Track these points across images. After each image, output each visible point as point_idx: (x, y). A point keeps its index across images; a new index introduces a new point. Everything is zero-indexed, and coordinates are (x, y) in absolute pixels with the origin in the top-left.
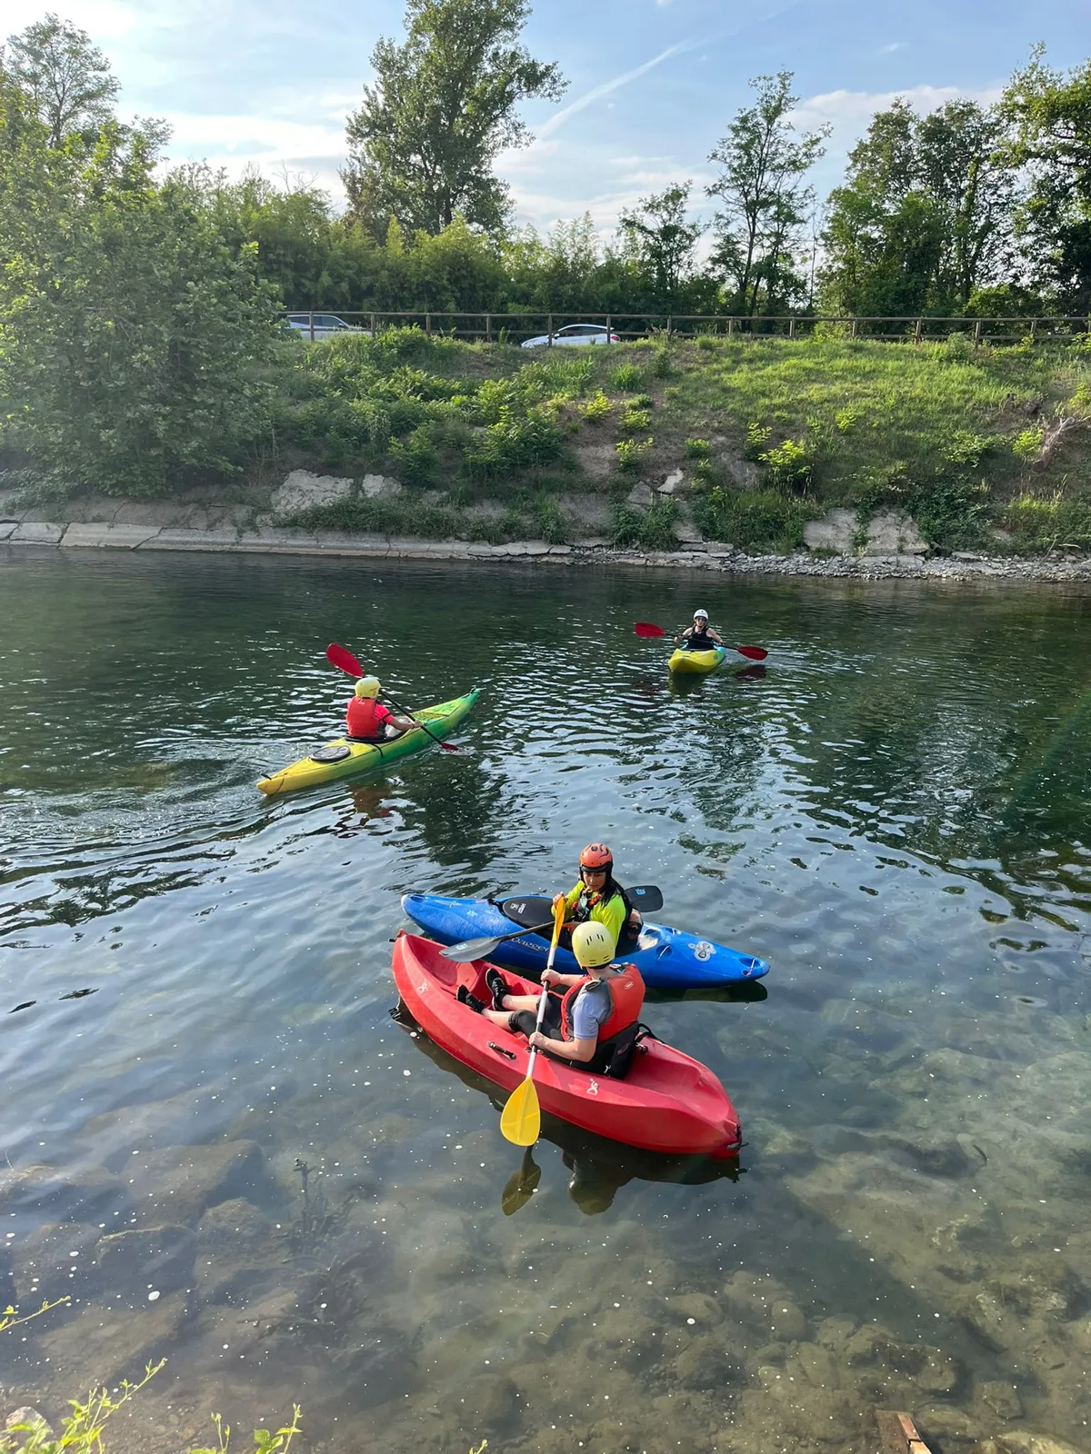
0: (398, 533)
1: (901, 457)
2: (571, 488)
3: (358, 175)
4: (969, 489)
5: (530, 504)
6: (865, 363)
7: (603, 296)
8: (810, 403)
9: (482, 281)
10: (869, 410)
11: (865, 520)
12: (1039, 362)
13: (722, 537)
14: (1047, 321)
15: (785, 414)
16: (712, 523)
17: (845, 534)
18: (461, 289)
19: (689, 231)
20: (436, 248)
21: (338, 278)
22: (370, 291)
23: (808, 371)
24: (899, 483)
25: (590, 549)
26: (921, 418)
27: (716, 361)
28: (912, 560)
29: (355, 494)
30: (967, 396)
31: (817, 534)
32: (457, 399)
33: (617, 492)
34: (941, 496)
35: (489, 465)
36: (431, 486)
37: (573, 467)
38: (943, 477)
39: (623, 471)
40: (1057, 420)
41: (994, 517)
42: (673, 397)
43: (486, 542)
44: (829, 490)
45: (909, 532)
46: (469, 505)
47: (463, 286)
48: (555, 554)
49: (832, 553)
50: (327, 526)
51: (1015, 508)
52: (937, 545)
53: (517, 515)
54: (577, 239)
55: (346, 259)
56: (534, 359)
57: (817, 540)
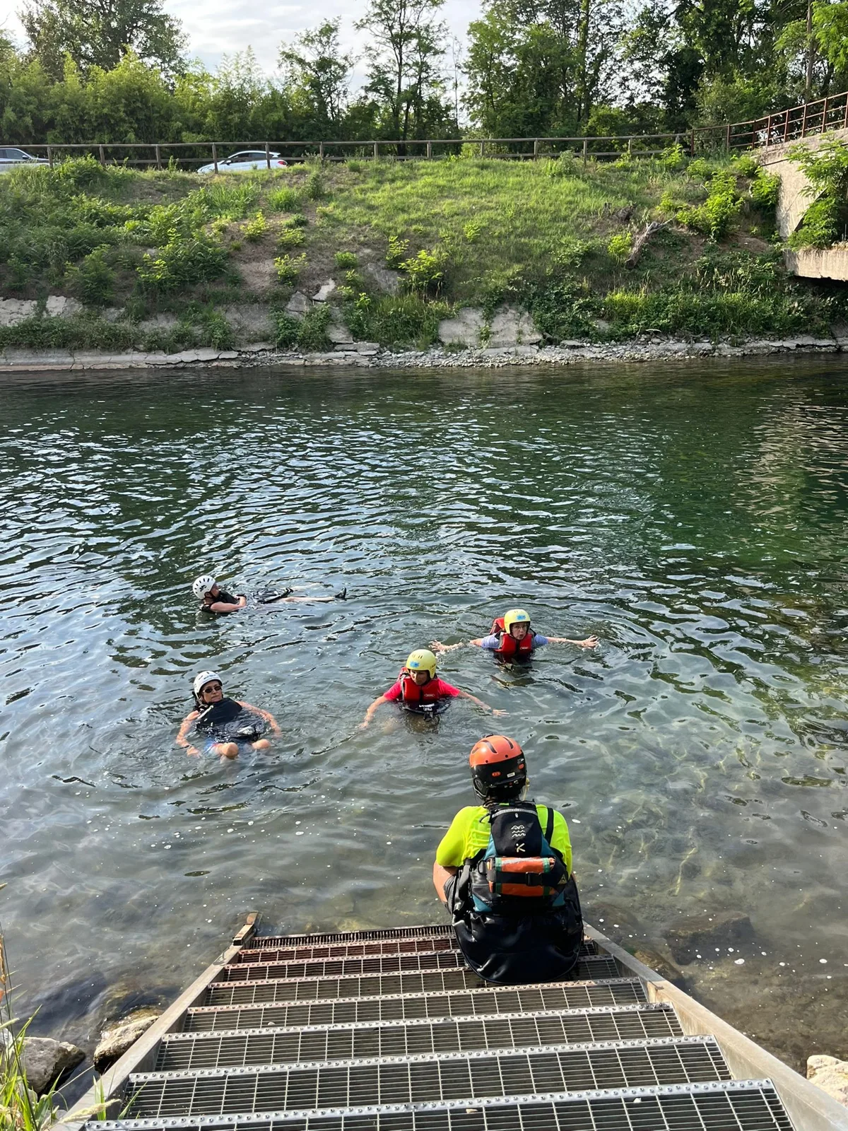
0: (80, 348)
1: (519, 262)
2: (237, 300)
3: (36, 16)
4: (574, 286)
5: (200, 316)
6: (490, 178)
7: (269, 124)
8: (443, 217)
9: (157, 112)
10: (492, 221)
11: (489, 317)
12: (635, 175)
13: (369, 338)
14: (659, 138)
15: (421, 227)
16: (360, 325)
17: (473, 330)
18: (138, 120)
19: (342, 62)
20: (111, 83)
21: (20, 113)
22: (51, 124)
23: (442, 189)
24: (516, 284)
25: (255, 353)
26: (535, 226)
27: (363, 182)
28: (528, 349)
29: (39, 314)
30: (573, 206)
31: (449, 331)
32: (130, 224)
33: (277, 301)
34: (552, 293)
35: (161, 282)
36: (109, 304)
37: (237, 281)
38: (553, 277)
39: (282, 283)
40: (644, 224)
41: (594, 309)
42: (325, 215)
43: (162, 352)
44: (460, 292)
45: (526, 325)
46: (145, 320)
47: (140, 117)
48: (224, 359)
49: (462, 347)
50: (13, 345)
51: (611, 300)
52: (548, 336)
53: (188, 326)
54: (241, 71)
55: (26, 95)
56: (202, 185)
57: (450, 336)
